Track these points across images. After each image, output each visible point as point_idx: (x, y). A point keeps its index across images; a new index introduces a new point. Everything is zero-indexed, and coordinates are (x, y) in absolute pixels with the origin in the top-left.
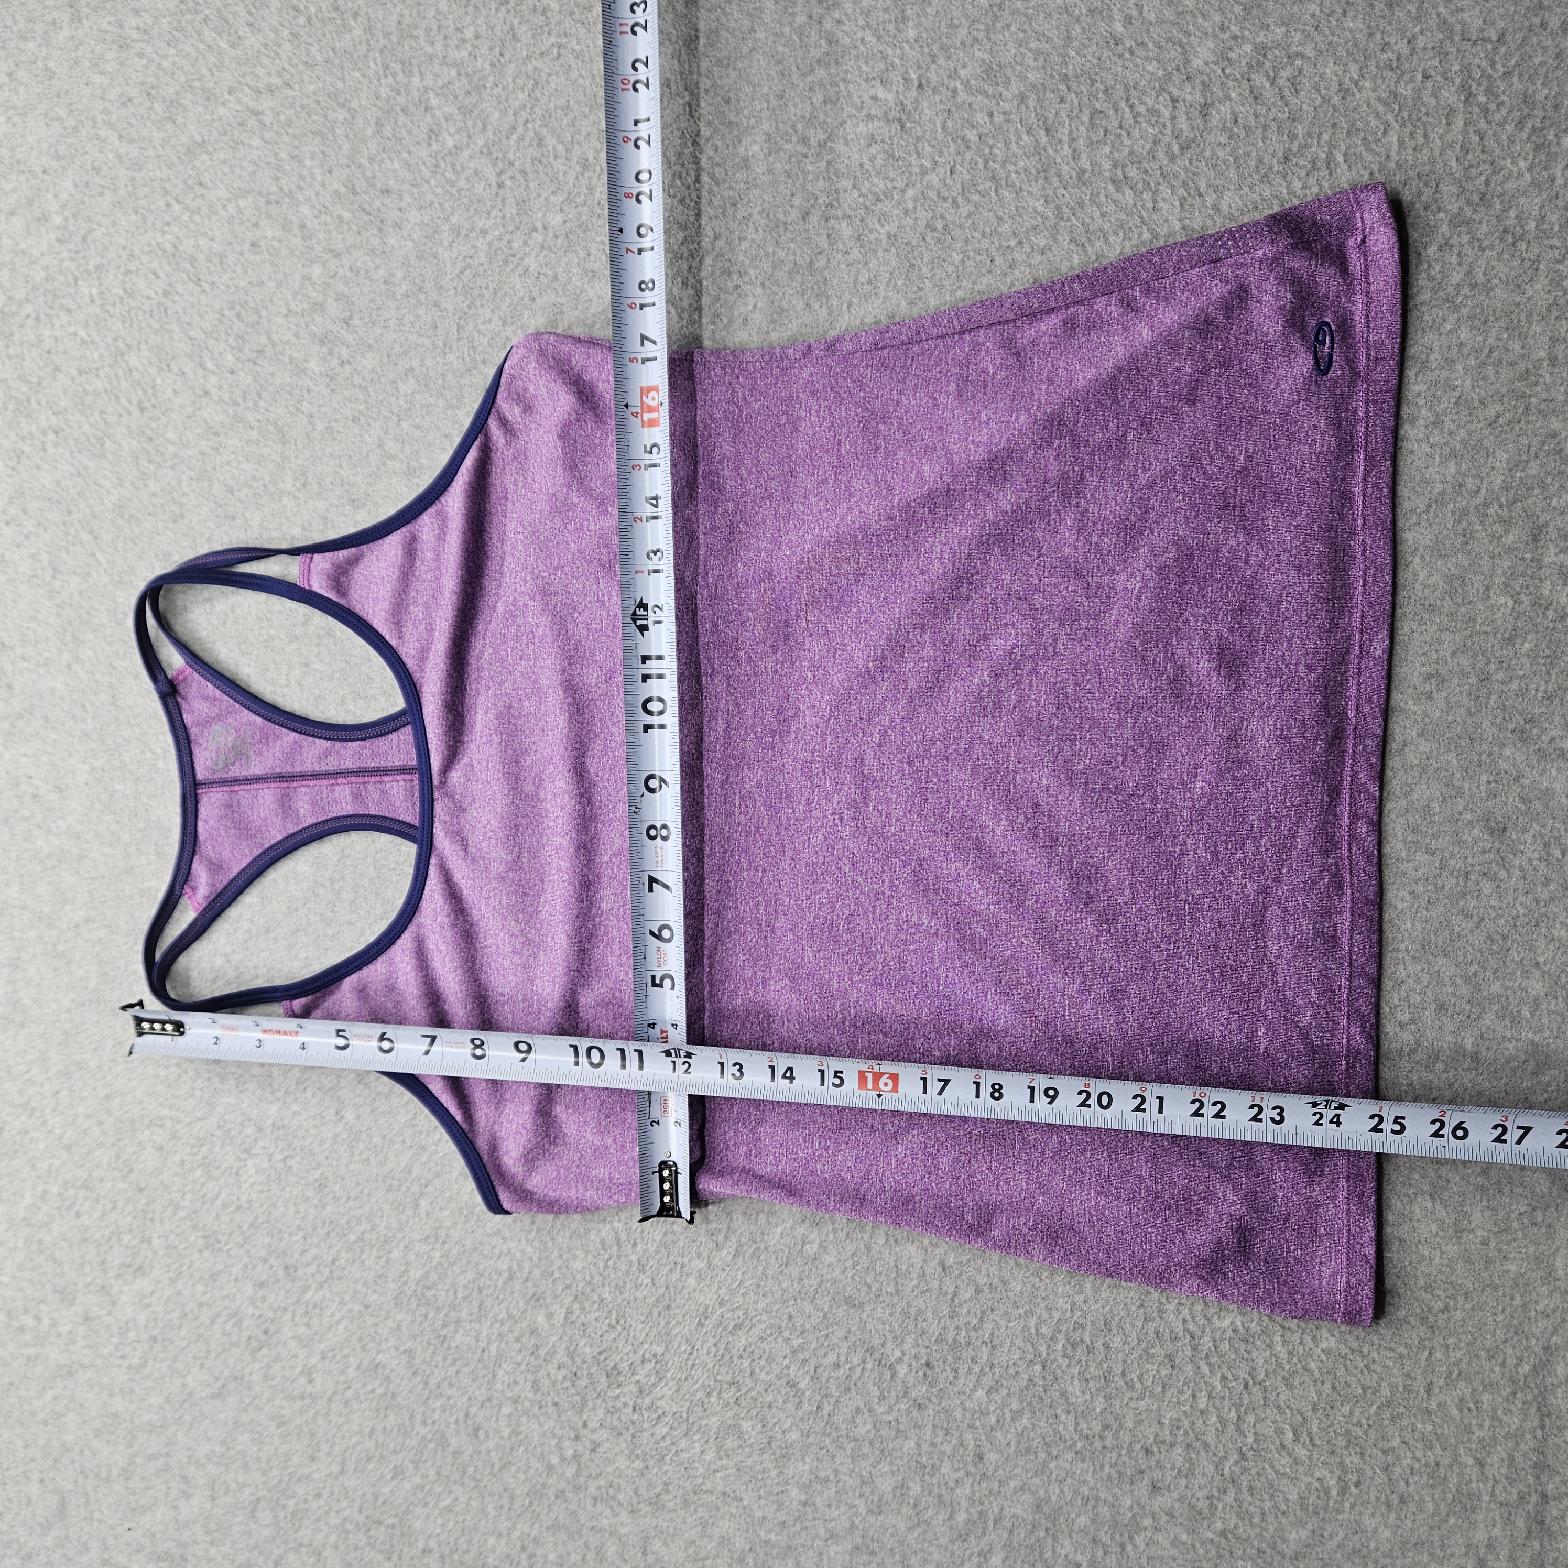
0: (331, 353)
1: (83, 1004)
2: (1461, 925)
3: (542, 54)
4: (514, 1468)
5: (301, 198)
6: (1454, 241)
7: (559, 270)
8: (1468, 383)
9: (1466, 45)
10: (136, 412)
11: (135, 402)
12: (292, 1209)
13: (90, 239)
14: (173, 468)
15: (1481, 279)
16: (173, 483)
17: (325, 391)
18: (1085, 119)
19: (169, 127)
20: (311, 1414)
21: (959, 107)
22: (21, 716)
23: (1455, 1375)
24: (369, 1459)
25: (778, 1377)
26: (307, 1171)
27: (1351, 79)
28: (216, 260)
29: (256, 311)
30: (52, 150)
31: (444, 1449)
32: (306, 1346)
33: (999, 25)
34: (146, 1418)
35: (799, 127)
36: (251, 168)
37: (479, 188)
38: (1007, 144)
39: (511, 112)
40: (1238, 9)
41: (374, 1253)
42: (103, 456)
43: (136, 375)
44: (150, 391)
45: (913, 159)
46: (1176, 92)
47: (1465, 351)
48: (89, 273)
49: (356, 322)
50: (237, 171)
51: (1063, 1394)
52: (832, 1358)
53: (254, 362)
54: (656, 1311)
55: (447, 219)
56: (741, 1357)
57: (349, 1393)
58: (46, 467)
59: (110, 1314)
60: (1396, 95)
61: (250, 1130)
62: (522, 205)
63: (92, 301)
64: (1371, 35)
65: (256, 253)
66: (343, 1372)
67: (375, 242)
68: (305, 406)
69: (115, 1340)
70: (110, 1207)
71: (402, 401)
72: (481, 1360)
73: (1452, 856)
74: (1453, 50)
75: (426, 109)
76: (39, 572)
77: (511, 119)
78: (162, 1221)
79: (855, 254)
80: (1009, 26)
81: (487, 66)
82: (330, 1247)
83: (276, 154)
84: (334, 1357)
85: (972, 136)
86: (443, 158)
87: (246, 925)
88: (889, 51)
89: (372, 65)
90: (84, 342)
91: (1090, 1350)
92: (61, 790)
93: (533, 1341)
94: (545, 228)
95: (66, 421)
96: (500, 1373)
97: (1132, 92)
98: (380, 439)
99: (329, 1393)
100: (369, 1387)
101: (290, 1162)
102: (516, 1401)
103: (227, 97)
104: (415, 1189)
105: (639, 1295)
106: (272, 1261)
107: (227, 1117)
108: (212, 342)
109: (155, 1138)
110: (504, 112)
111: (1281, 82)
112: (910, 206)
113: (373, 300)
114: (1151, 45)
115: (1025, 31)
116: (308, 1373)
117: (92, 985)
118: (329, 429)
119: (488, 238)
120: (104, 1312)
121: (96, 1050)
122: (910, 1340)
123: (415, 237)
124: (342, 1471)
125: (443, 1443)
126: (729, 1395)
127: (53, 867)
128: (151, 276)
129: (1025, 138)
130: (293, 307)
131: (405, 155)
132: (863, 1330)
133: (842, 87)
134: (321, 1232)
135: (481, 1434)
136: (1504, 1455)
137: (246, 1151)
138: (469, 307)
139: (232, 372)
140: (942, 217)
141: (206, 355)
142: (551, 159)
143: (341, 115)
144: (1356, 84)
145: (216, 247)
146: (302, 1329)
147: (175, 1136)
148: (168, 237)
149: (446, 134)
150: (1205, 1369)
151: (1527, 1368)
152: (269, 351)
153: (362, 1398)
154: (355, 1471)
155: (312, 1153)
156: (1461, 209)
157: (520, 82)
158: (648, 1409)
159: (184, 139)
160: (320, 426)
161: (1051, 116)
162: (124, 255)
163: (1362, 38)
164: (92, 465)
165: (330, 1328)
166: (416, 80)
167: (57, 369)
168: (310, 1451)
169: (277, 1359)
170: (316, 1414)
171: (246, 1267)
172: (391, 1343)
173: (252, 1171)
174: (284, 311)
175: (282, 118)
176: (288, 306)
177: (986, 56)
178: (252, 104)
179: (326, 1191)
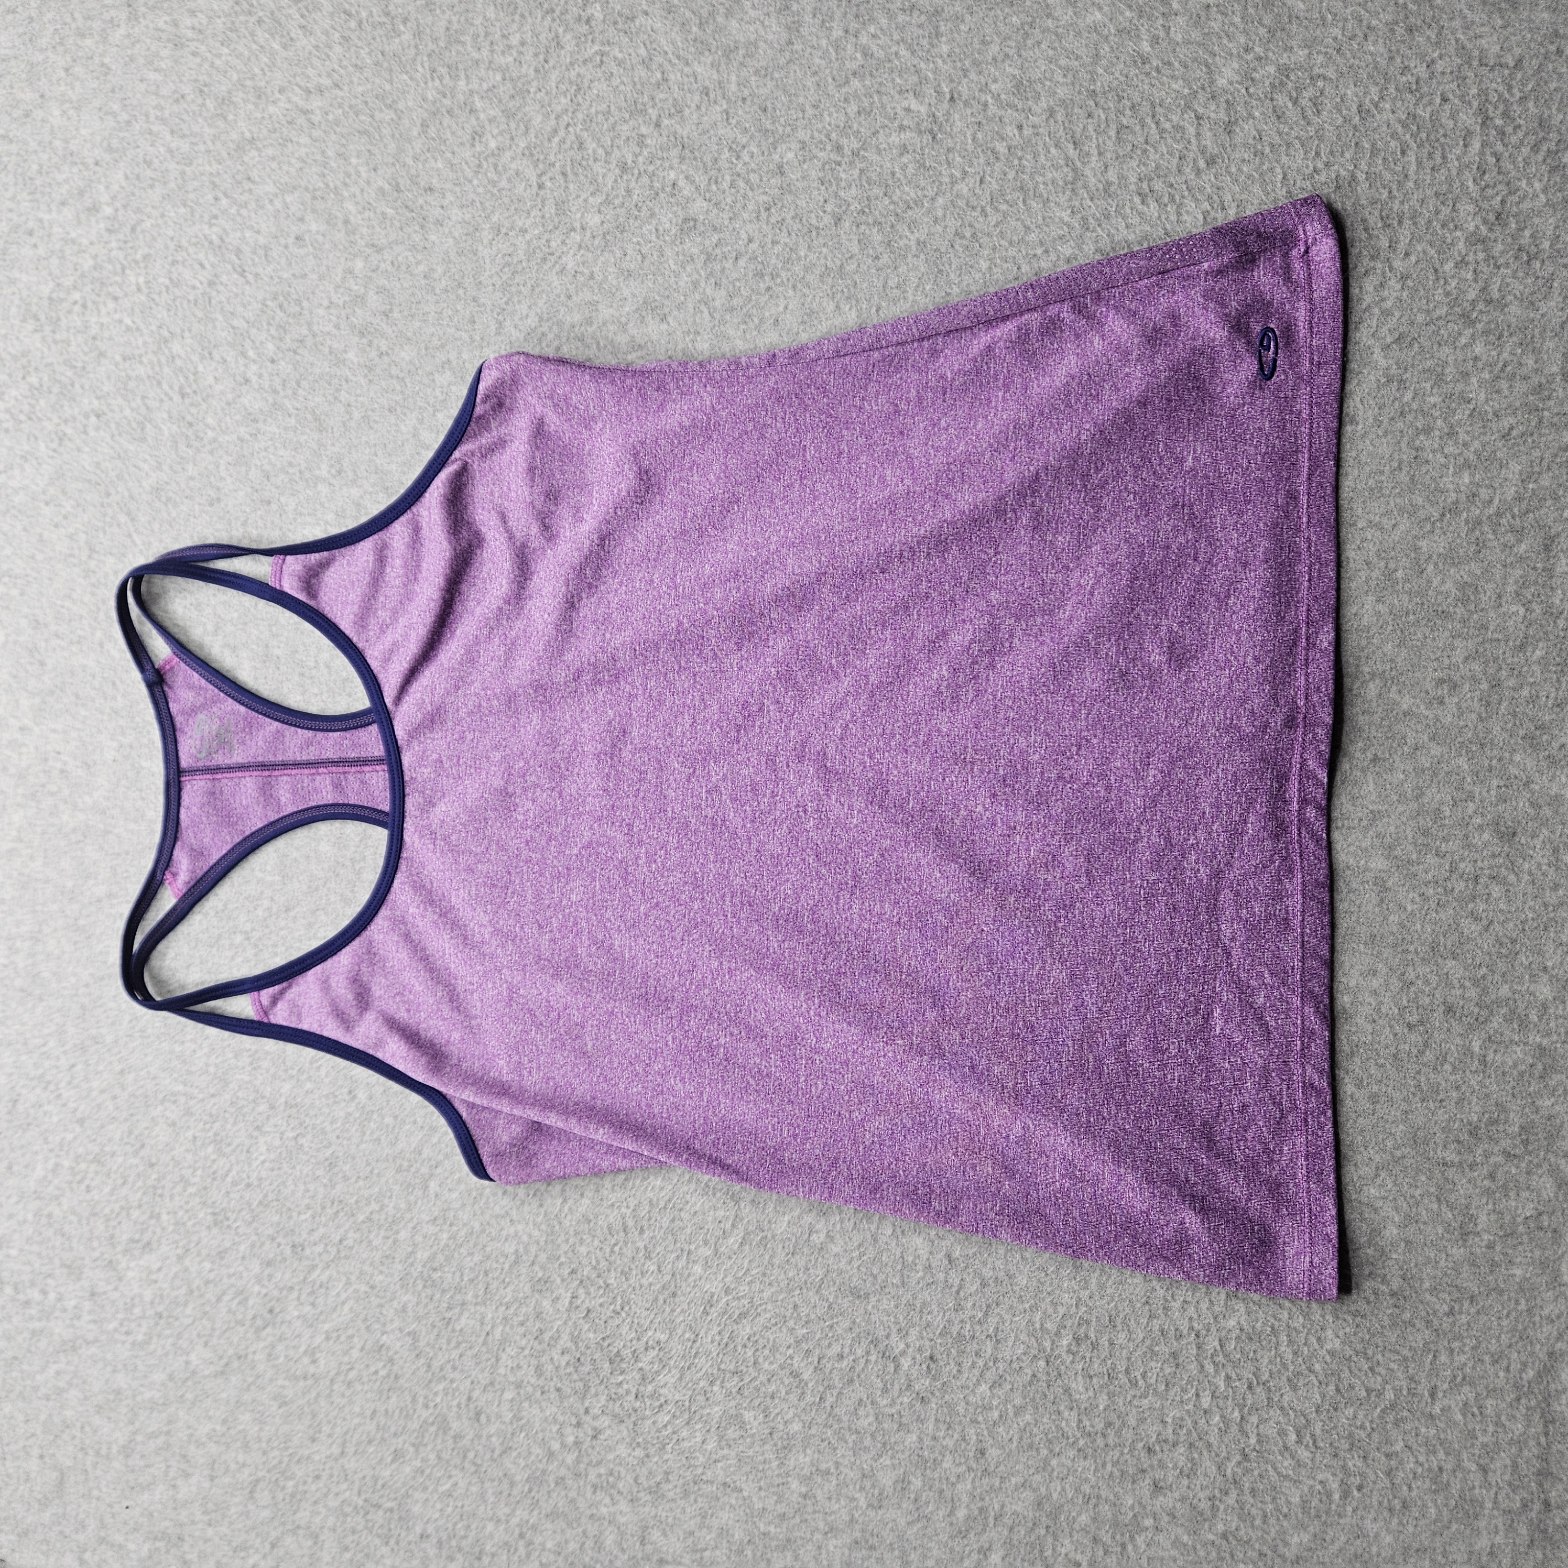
0: (370, 344)
1: (102, 979)
2: (1470, 928)
3: (585, 62)
4: (514, 1454)
5: (346, 194)
6: (1471, 258)
7: (596, 270)
8: (1482, 396)
9: (1484, 70)
10: (177, 398)
11: (176, 388)
12: (302, 1187)
13: (139, 229)
14: (211, 452)
15: (1496, 295)
16: (211, 467)
17: (363, 381)
18: (1112, 133)
19: (221, 124)
20: (314, 1394)
21: (990, 120)
22: (52, 693)
23: (1459, 1379)
24: (370, 1442)
25: (782, 1367)
26: (318, 1150)
27: (1372, 100)
28: (261, 252)
29: (298, 302)
30: (105, 143)
31: (445, 1433)
32: (311, 1326)
33: (1029, 42)
34: (147, 1395)
35: (834, 135)
36: (299, 165)
37: (520, 189)
38: (1036, 156)
39: (553, 116)
40: (1262, 31)
41: (382, 1233)
42: (143, 440)
43: (179, 362)
44: (191, 377)
45: (944, 169)
46: (1201, 110)
47: (1480, 365)
48: (136, 262)
49: (395, 315)
50: (285, 167)
51: (1067, 1391)
52: (836, 1349)
53: (295, 352)
54: (661, 1298)
55: (487, 217)
56: (745, 1346)
57: (352, 1375)
58: (86, 449)
59: (116, 1289)
60: (1415, 116)
61: (262, 1108)
62: (561, 206)
63: (139, 290)
64: (1391, 58)
65: (300, 247)
66: (346, 1353)
67: (417, 238)
68: (343, 396)
69: (120, 1316)
70: (120, 1181)
71: (438, 391)
72: (485, 1343)
73: (1462, 859)
74: (1471, 74)
75: (471, 111)
76: (76, 552)
77: (553, 122)
78: (172, 1197)
79: (885, 259)
80: (1039, 43)
81: (531, 71)
82: (338, 1227)
83: (323, 152)
84: (338, 1337)
85: (1001, 148)
86: (486, 159)
87: (266, 903)
88: (923, 65)
89: (420, 68)
90: (128, 329)
91: (1094, 1346)
92: (89, 767)
93: (538, 1325)
94: (583, 228)
95: (109, 405)
96: (504, 1357)
97: (1158, 109)
98: (415, 429)
99: (332, 1374)
100: (373, 1369)
101: (302, 1141)
102: (519, 1386)
103: (278, 95)
104: (425, 1170)
105: (645, 1282)
106: (279, 1240)
107: (240, 1094)
108: (253, 331)
109: (168, 1113)
110: (547, 116)
111: (1304, 102)
112: (940, 213)
113: (413, 294)
114: (1176, 64)
115: (1055, 49)
116: (312, 1352)
118: (366, 418)
119: (528, 237)
120: (110, 1287)
121: (113, 1024)
122: (914, 1332)
123: (456, 234)
124: (342, 1453)
125: (444, 1427)
126: (732, 1384)
127: (78, 842)
128: (197, 267)
129: (1053, 150)
130: (335, 299)
131: (449, 155)
132: (868, 1322)
133: (876, 98)
134: (330, 1211)
135: (483, 1418)
136: (1508, 1462)
137: (258, 1128)
138: (507, 303)
139: (273, 361)
140: (971, 226)
141: (248, 344)
142: (591, 162)
143: (388, 115)
144: (1376, 107)
145: (262, 240)
146: (307, 1309)
147: (188, 1113)
148: (215, 229)
149: (489, 136)
150: (1210, 1368)
151: (1532, 1373)
152: (309, 342)
153: (365, 1379)
154: (355, 1453)
155: (324, 1132)
156: (1477, 227)
157: (563, 87)
158: (651, 1397)
159: (234, 136)
160: (356, 415)
161: (1079, 130)
162: (172, 245)
163: (1383, 62)
164: (132, 448)
165: (335, 1309)
166: (462, 83)
167: (102, 354)
168: (311, 1432)
169: (281, 1339)
170: (318, 1395)
171: (253, 1246)
172: (396, 1324)
173: (263, 1148)
174: (326, 303)
175: (331, 117)
176: (329, 298)
177: (1016, 72)
178: (301, 103)
179: (336, 1170)
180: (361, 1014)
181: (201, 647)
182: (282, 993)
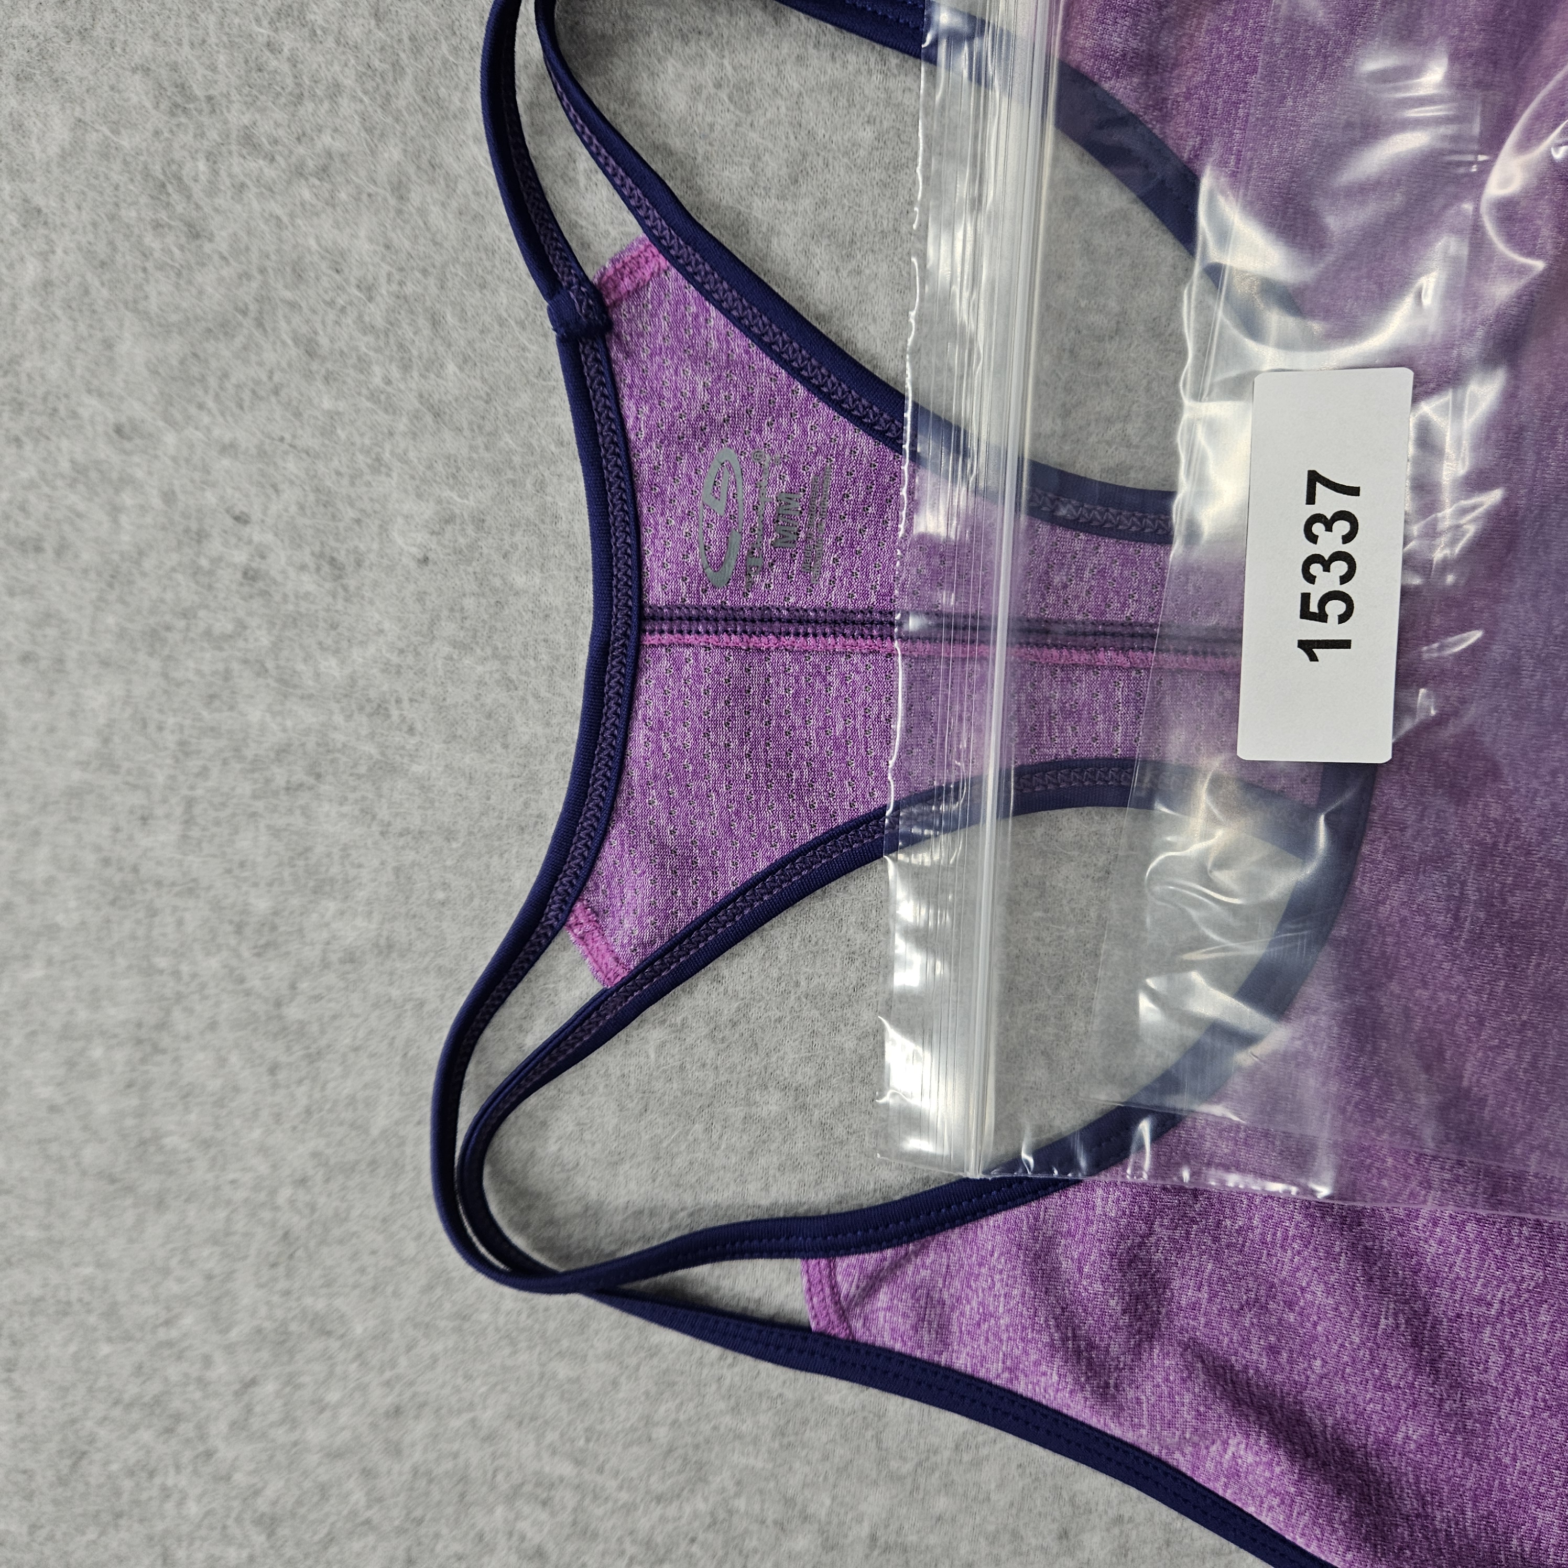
22: (226, 328)
92: (340, 571)
107: (741, 1504)
109: (523, 1526)
117: (380, 1121)
127: (292, 789)
180: (1137, 1351)
181: (741, 226)
182: (897, 1265)
